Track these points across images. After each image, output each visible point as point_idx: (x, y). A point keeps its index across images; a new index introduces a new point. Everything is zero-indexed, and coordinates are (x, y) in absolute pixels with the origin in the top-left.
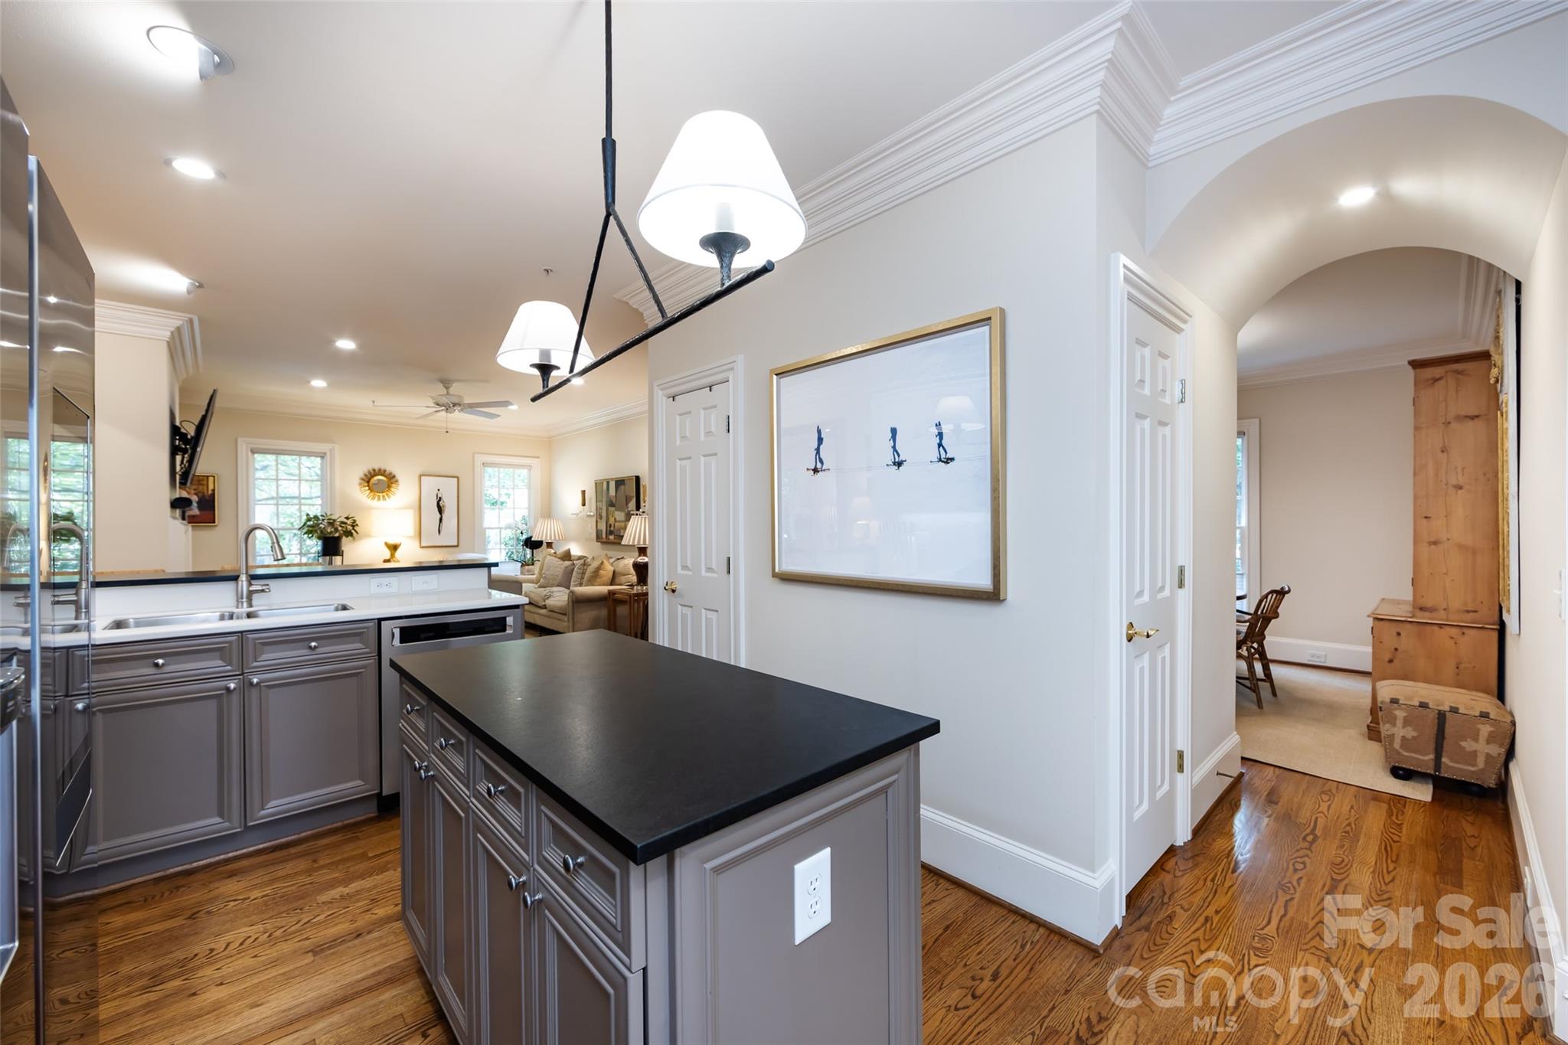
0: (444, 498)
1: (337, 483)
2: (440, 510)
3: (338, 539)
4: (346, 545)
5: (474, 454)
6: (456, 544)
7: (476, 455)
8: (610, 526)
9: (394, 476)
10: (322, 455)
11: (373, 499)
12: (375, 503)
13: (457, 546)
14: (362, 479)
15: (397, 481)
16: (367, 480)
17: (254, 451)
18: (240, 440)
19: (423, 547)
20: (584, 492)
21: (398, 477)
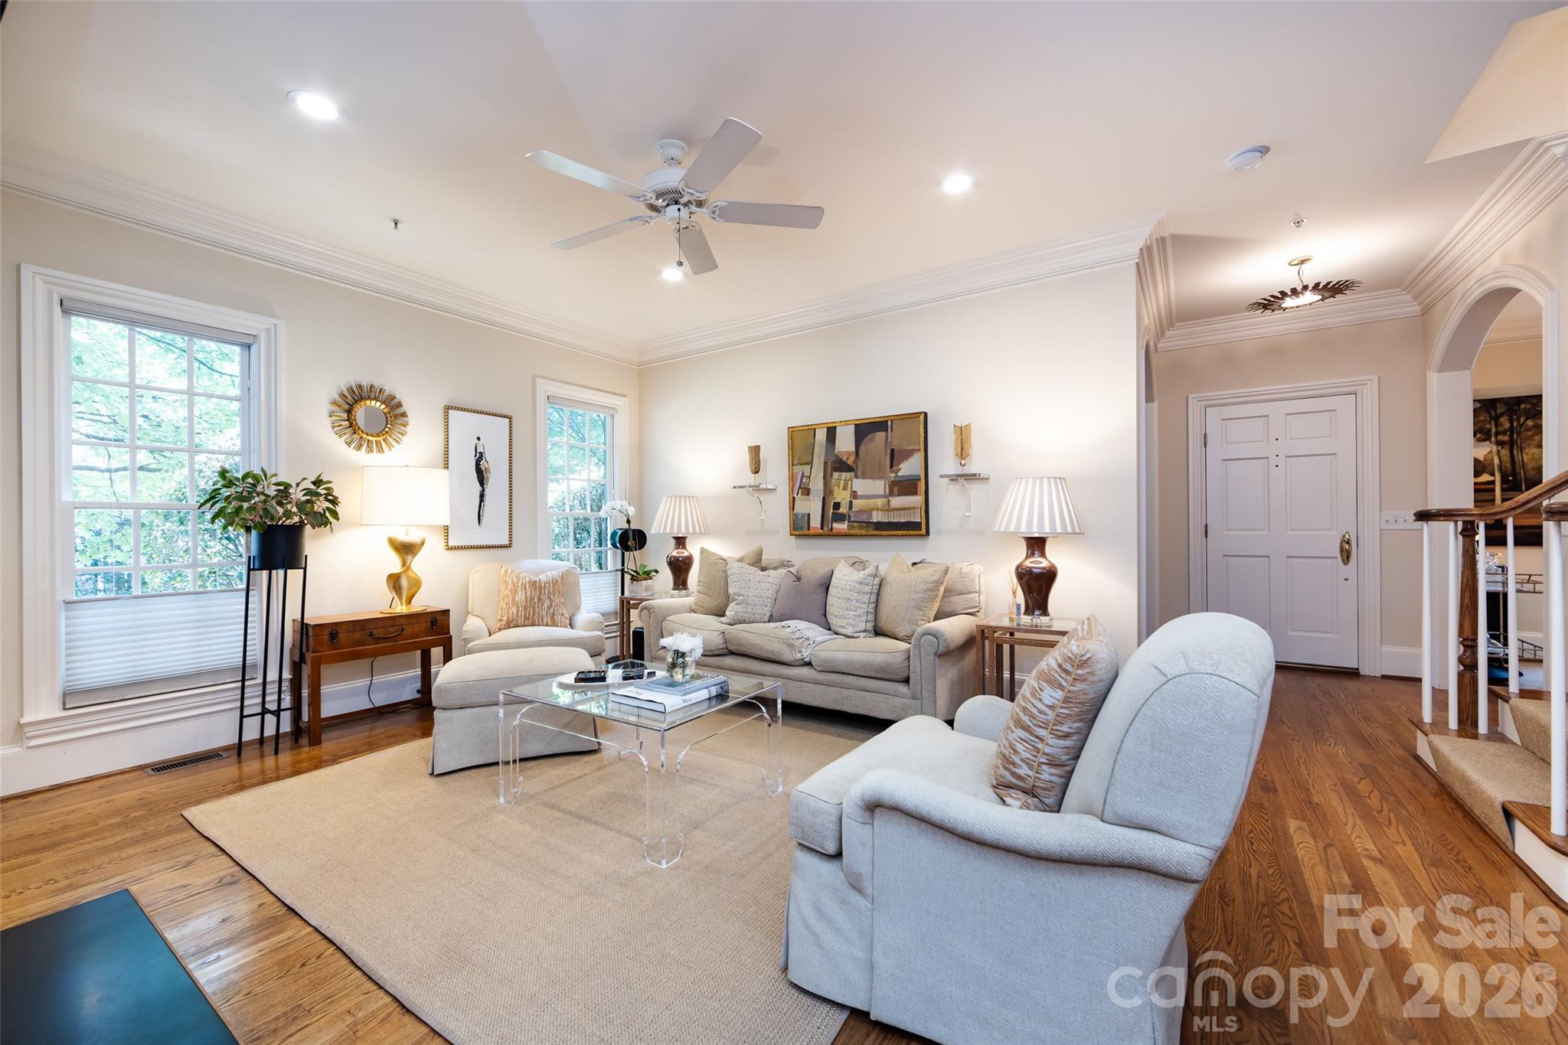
0: (487, 456)
1: (284, 407)
2: (481, 476)
3: (296, 531)
4: (316, 546)
5: (534, 378)
6: (506, 542)
7: (538, 380)
8: (837, 506)
9: (399, 405)
10: (248, 341)
11: (359, 447)
12: (362, 457)
13: (509, 546)
14: (334, 403)
15: (404, 415)
16: (347, 407)
17: (68, 308)
18: (27, 271)
19: (450, 548)
20: (755, 451)
21: (408, 407)
